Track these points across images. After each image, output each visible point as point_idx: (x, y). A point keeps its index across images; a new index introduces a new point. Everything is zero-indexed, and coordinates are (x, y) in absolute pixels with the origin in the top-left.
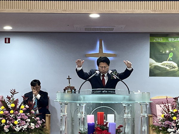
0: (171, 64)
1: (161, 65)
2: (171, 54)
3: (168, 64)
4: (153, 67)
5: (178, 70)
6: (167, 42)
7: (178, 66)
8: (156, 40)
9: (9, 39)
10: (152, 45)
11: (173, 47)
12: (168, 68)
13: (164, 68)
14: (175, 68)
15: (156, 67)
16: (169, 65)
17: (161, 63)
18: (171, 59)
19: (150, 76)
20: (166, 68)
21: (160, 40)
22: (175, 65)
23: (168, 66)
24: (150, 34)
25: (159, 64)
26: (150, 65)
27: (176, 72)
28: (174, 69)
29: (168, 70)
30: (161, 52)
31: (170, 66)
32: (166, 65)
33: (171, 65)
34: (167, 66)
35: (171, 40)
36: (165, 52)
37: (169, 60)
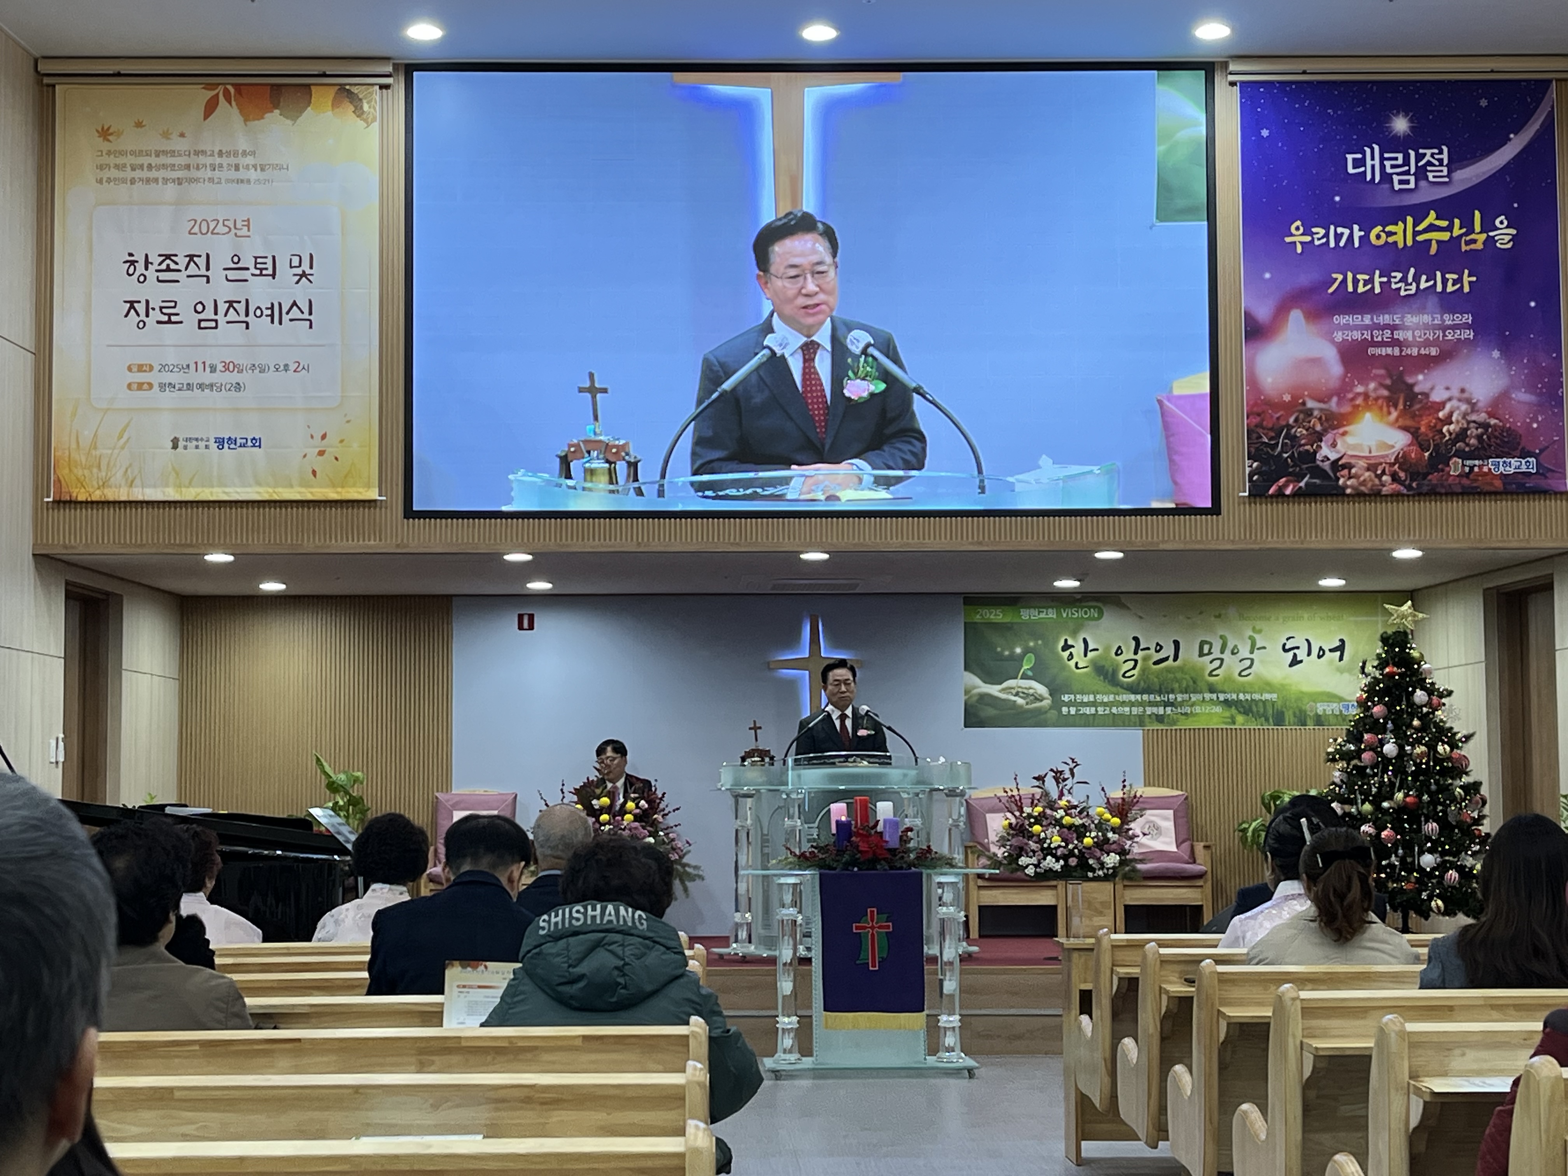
0: (1030, 688)
1: (1000, 691)
2: (1029, 660)
3: (1020, 690)
4: (975, 699)
5: (1051, 708)
6: (1016, 620)
7: (1050, 695)
8: (981, 615)
9: (531, 618)
10: (970, 628)
11: (1035, 636)
12: (1020, 701)
13: (1009, 700)
14: (1041, 701)
15: (984, 698)
16: (1026, 691)
17: (999, 687)
18: (1030, 673)
19: (966, 726)
20: (1015, 701)
21: (995, 615)
22: (1041, 689)
23: (1021, 695)
24: (965, 598)
25: (994, 690)
26: (967, 692)
27: (1046, 712)
28: (1038, 704)
29: (1021, 707)
30: (998, 653)
31: (1028, 694)
32: (1014, 692)
33: (1031, 691)
34: (1017, 694)
35: (1027, 615)
36: (1013, 653)
37: (1025, 677)
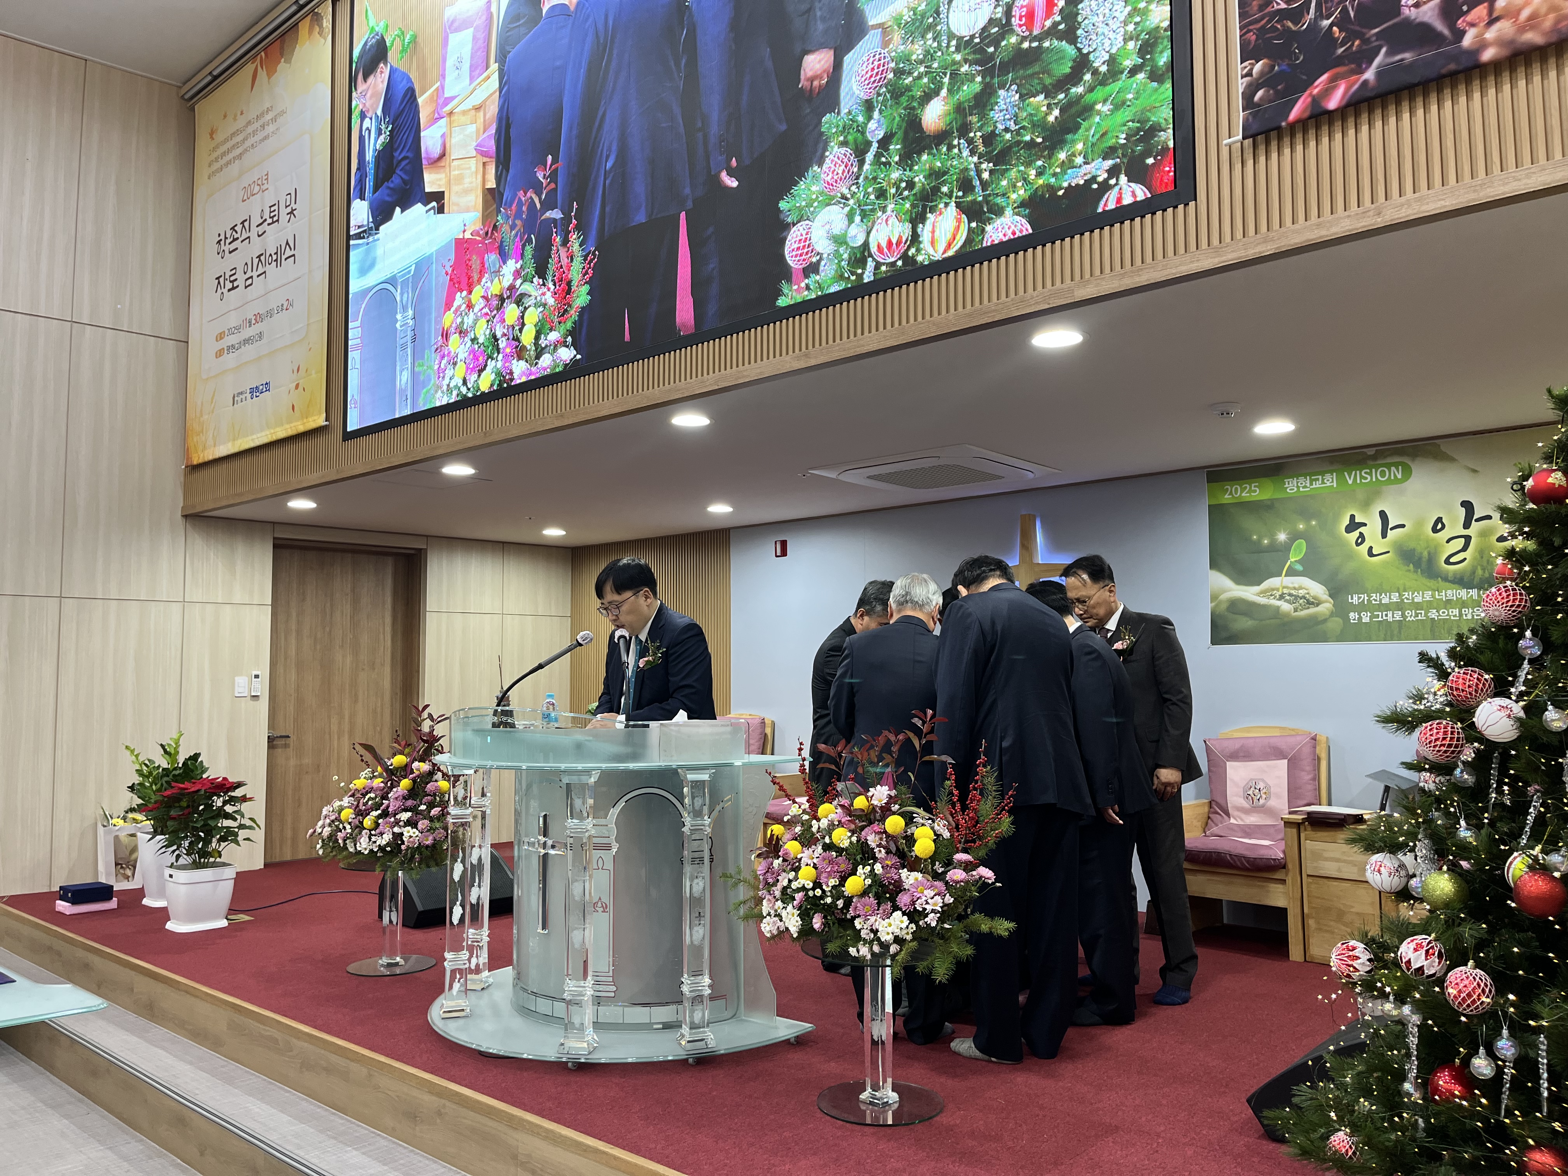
0: (1301, 588)
1: (1258, 594)
2: (1299, 547)
3: (1285, 591)
4: (1224, 606)
5: (1332, 614)
6: (1279, 495)
7: (1330, 596)
8: (1231, 494)
9: (784, 544)
10: (1217, 514)
11: (1306, 514)
12: (1285, 607)
13: (1270, 605)
14: (1318, 605)
16: (1293, 592)
17: (1256, 589)
18: (1299, 568)
19: (1214, 642)
20: (1278, 608)
21: (1250, 491)
22: (1316, 589)
23: (1288, 598)
24: (1208, 473)
25: (1249, 593)
26: (1214, 598)
27: (1325, 621)
28: (1312, 610)
29: (1287, 615)
30: (1254, 543)
31: (1296, 597)
32: (1278, 594)
33: (1302, 592)
34: (1281, 597)
35: (1295, 486)
36: (1273, 541)
37: (1291, 573)
